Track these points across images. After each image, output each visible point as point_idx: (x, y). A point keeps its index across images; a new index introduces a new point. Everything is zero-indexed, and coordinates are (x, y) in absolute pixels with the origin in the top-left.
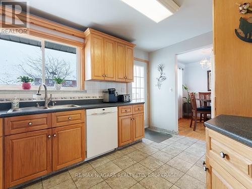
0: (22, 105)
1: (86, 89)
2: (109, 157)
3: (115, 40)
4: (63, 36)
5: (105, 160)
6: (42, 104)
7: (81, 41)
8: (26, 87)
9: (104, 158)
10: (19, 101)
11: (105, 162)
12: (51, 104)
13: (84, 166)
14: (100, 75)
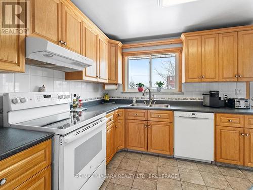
0: (138, 102)
1: (183, 91)
2: (200, 166)
3: (218, 32)
4: (163, 48)
5: (193, 167)
6: (147, 102)
7: (179, 46)
8: (140, 90)
9: (194, 164)
10: (136, 99)
11: (192, 168)
12: (153, 103)
13: (171, 161)
14: (196, 77)
